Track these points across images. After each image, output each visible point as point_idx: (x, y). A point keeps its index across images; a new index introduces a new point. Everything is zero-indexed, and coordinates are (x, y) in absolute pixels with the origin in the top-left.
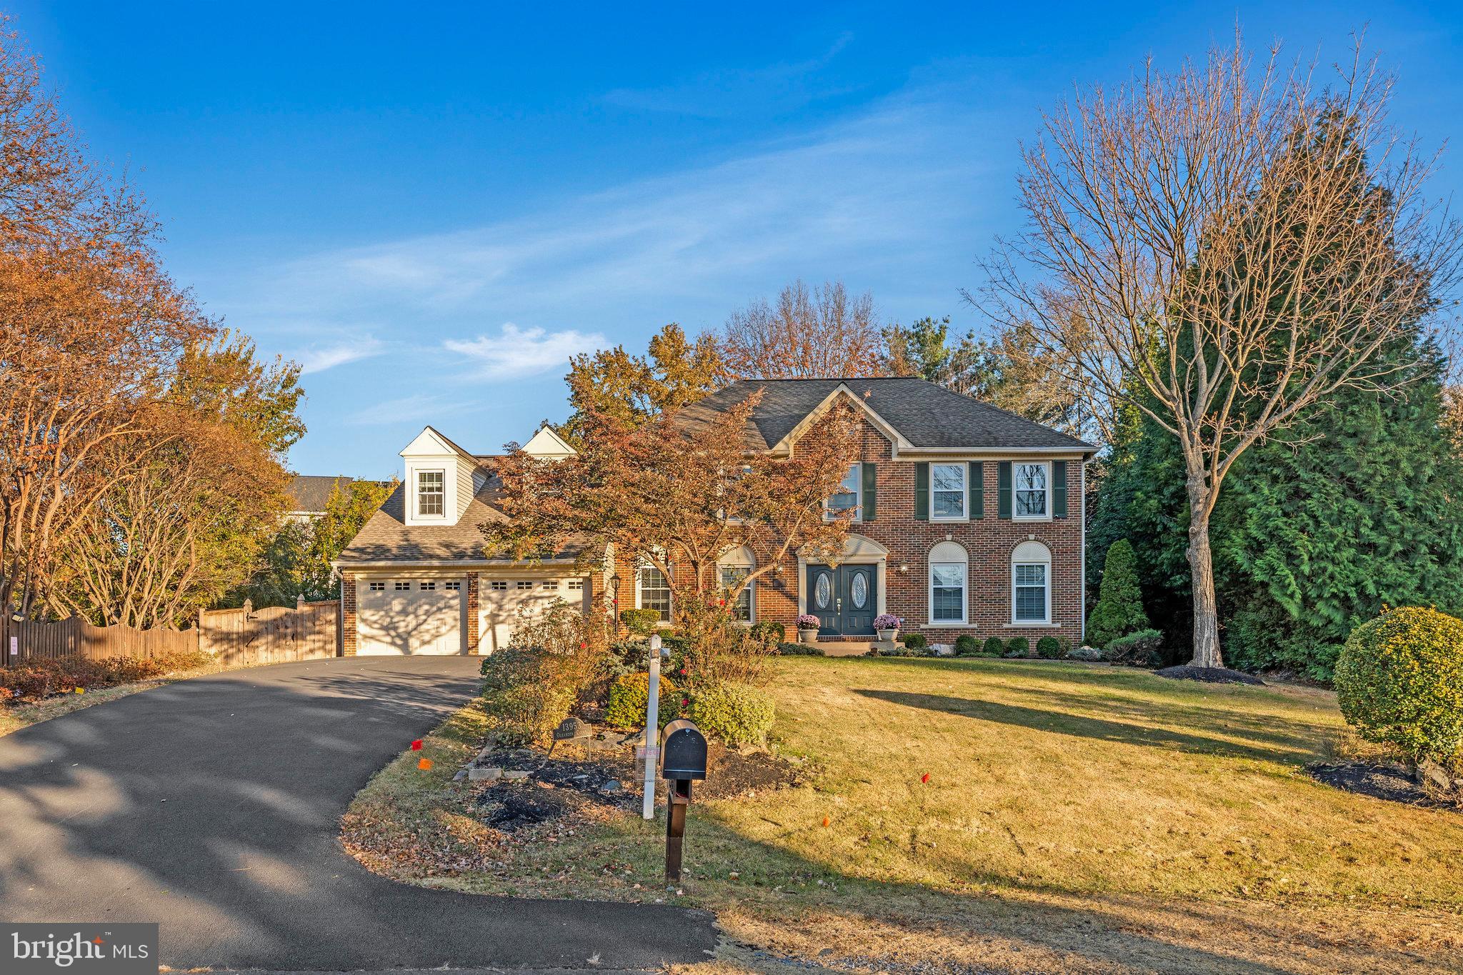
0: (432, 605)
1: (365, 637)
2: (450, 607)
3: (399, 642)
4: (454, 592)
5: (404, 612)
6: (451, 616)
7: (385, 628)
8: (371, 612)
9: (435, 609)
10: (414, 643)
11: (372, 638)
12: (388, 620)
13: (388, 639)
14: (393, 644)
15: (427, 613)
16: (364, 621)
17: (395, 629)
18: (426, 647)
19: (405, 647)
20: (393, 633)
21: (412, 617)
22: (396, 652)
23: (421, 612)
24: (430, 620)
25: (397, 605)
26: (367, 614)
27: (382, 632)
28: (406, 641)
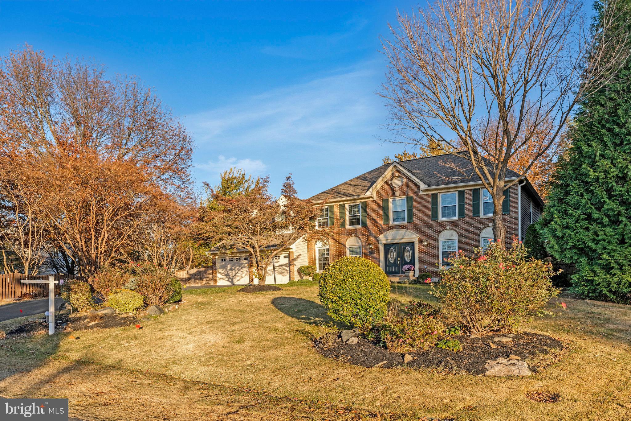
0: (240, 267)
1: (220, 279)
2: (245, 267)
3: (230, 280)
4: (246, 261)
5: (231, 269)
6: (245, 270)
7: (226, 275)
8: (222, 270)
9: (240, 268)
10: (235, 280)
11: (222, 279)
12: (227, 272)
13: (227, 279)
14: (228, 281)
15: (239, 270)
16: (220, 273)
17: (229, 275)
18: (238, 282)
19: (232, 282)
20: (228, 277)
21: (233, 271)
22: (229, 284)
23: (236, 269)
24: (239, 272)
25: (229, 267)
26: (220, 270)
27: (225, 277)
28: (232, 279)
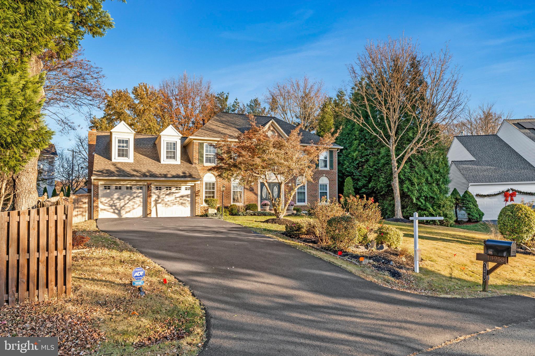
0: (131, 195)
1: (102, 210)
2: (139, 197)
3: (117, 211)
4: (141, 191)
5: (119, 199)
6: (139, 201)
7: (111, 206)
8: (105, 199)
9: (132, 197)
10: (123, 212)
11: (104, 210)
12: (112, 202)
13: (112, 210)
14: (114, 212)
15: (129, 200)
16: (101, 202)
17: (115, 206)
18: (128, 214)
19: (119, 214)
20: (114, 208)
21: (122, 201)
22: (116, 216)
23: (126, 198)
24: (130, 202)
25: (116, 196)
26: (103, 199)
27: (110, 208)
28: (120, 211)
